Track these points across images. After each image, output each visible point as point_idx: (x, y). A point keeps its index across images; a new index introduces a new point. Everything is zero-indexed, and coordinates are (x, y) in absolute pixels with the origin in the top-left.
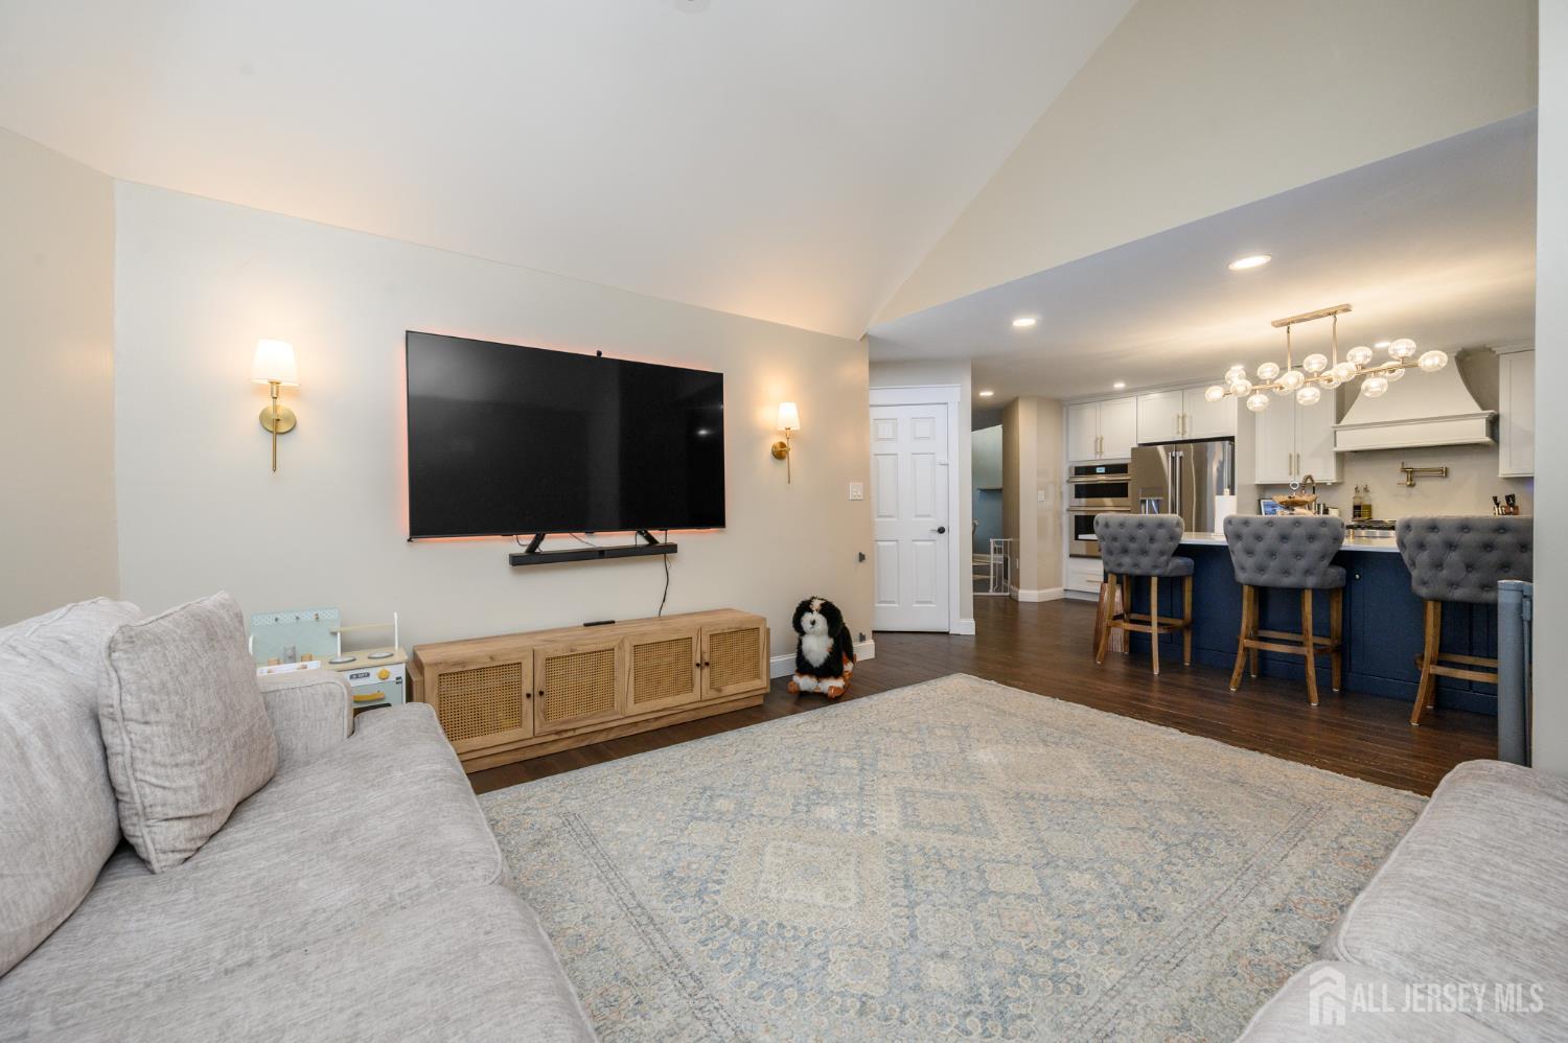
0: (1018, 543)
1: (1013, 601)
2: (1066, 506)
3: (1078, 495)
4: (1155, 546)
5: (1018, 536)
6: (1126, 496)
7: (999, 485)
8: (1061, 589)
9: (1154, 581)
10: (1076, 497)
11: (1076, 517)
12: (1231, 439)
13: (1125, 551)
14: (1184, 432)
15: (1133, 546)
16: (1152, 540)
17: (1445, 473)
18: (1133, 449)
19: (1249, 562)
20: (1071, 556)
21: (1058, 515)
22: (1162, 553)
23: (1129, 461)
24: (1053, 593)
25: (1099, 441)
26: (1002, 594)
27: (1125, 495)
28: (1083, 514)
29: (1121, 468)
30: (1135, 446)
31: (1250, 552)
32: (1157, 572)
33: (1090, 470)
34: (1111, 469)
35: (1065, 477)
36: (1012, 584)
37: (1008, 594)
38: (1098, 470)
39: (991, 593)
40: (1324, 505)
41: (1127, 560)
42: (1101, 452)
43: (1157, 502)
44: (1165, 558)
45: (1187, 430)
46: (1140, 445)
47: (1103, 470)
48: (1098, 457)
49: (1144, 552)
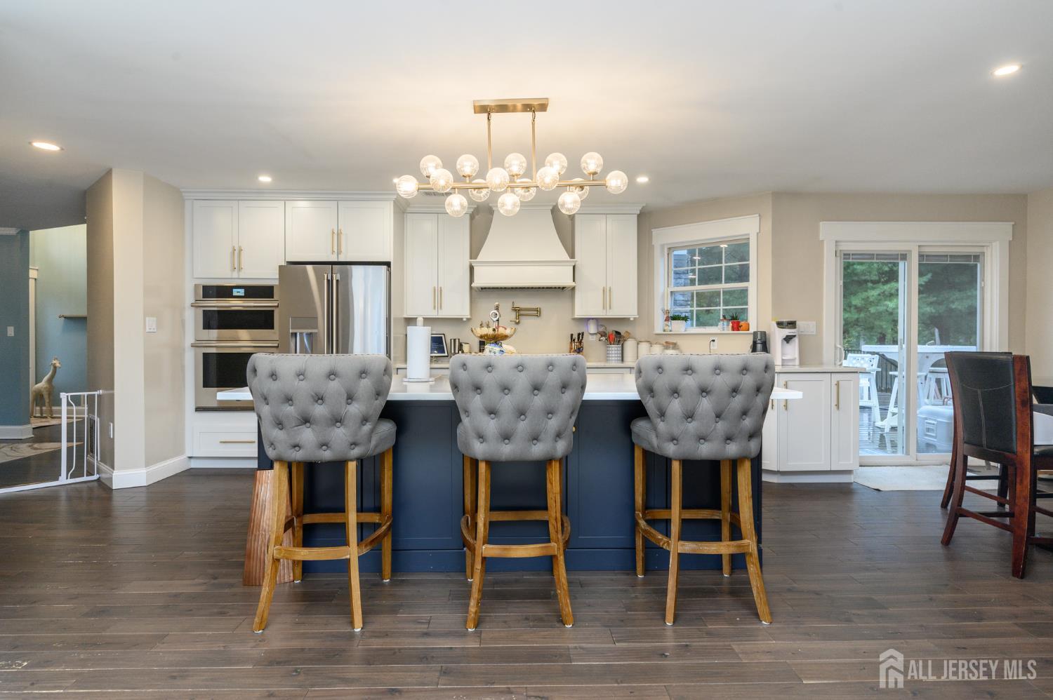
0: (112, 397)
1: (104, 488)
2: (190, 339)
3: (207, 326)
4: (355, 409)
5: (111, 386)
6: (272, 327)
7: (82, 312)
8: (184, 457)
9: (352, 467)
10: (205, 328)
11: (206, 356)
12: (388, 264)
13: (306, 420)
14: (339, 252)
15: (319, 410)
16: (350, 398)
17: (538, 313)
18: (281, 267)
19: (491, 426)
20: (198, 409)
21: (178, 353)
22: (365, 420)
23: (276, 283)
24: (171, 466)
25: (237, 253)
26: (85, 478)
27: (269, 325)
28: (214, 351)
29: (265, 292)
30: (283, 264)
31: (492, 412)
32: (356, 452)
33: (224, 292)
34: (254, 291)
35: (189, 298)
36: (103, 460)
37: (96, 477)
38: (235, 292)
39: (64, 480)
40: (459, 339)
41: (308, 436)
42: (240, 269)
43: (310, 335)
44: (367, 427)
45: (343, 249)
46: (288, 262)
47: (242, 292)
48: (235, 275)
49: (337, 420)
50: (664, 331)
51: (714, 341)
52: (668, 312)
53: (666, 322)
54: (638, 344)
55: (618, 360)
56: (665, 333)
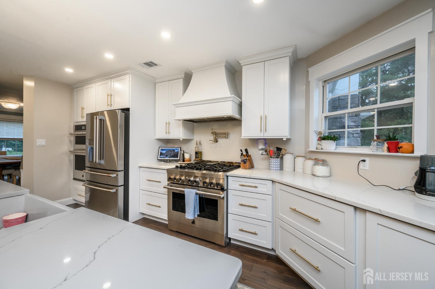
3: (77, 143)
11: (76, 156)
12: (128, 110)
17: (227, 135)
20: (74, 179)
25: (83, 110)
35: (72, 131)
38: (83, 128)
42: (84, 117)
50: (317, 149)
51: (364, 161)
52: (320, 133)
53: (319, 142)
54: (295, 158)
55: (278, 170)
56: (317, 150)
